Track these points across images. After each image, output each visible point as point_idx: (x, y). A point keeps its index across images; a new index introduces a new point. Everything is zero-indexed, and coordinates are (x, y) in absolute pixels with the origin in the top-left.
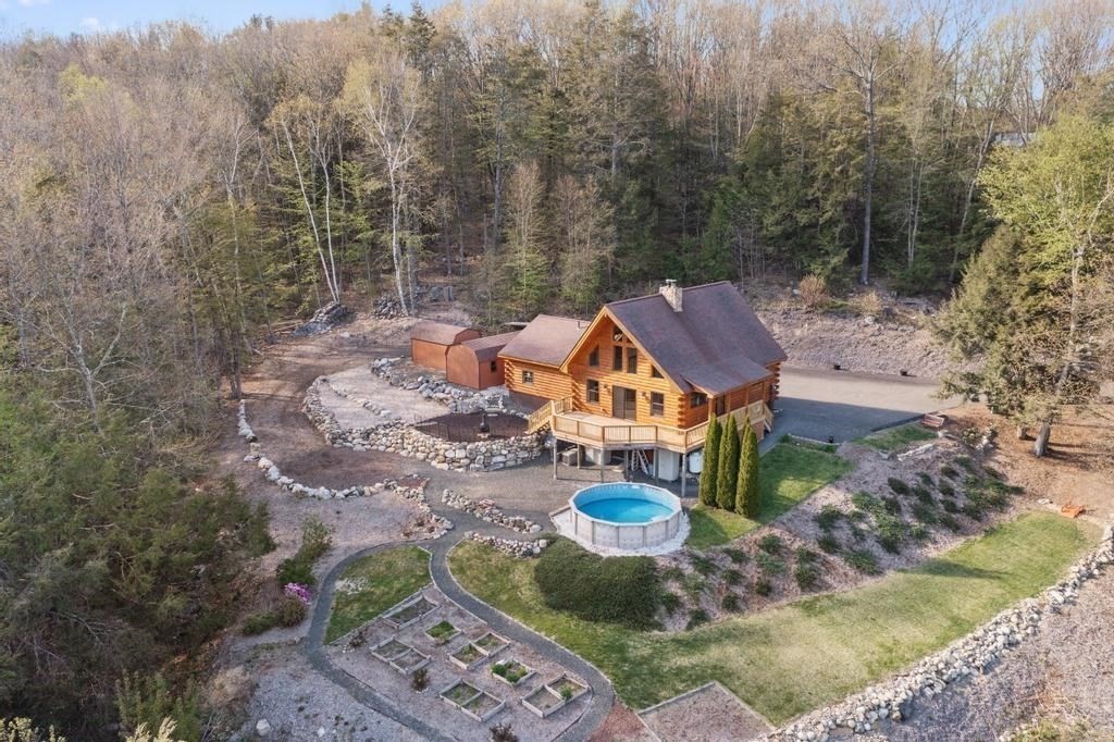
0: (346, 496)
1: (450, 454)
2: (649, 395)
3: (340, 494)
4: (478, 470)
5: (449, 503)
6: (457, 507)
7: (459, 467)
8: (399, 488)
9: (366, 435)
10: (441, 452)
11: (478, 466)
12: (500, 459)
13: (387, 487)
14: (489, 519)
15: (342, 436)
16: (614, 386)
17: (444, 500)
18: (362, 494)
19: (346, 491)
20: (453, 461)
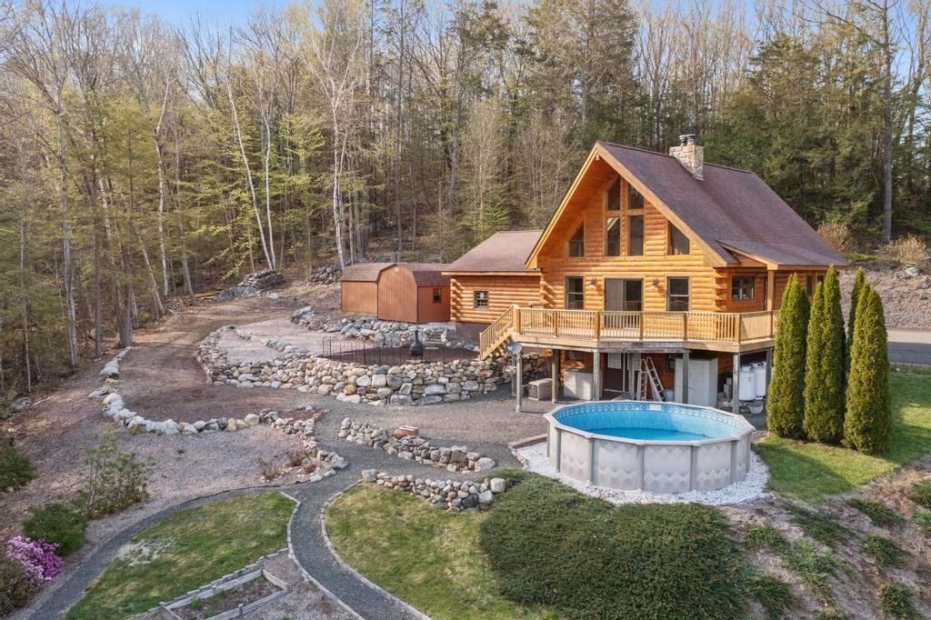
0: (200, 430)
1: (364, 382)
2: (664, 284)
3: (190, 428)
4: (402, 402)
5: (350, 438)
6: (359, 442)
7: (374, 399)
8: (279, 421)
9: (257, 370)
10: (351, 379)
11: (402, 397)
12: (436, 389)
13: (263, 421)
14: (407, 455)
15: (227, 371)
16: (606, 280)
17: (342, 434)
18: (223, 427)
19: (201, 424)
20: (368, 390)
